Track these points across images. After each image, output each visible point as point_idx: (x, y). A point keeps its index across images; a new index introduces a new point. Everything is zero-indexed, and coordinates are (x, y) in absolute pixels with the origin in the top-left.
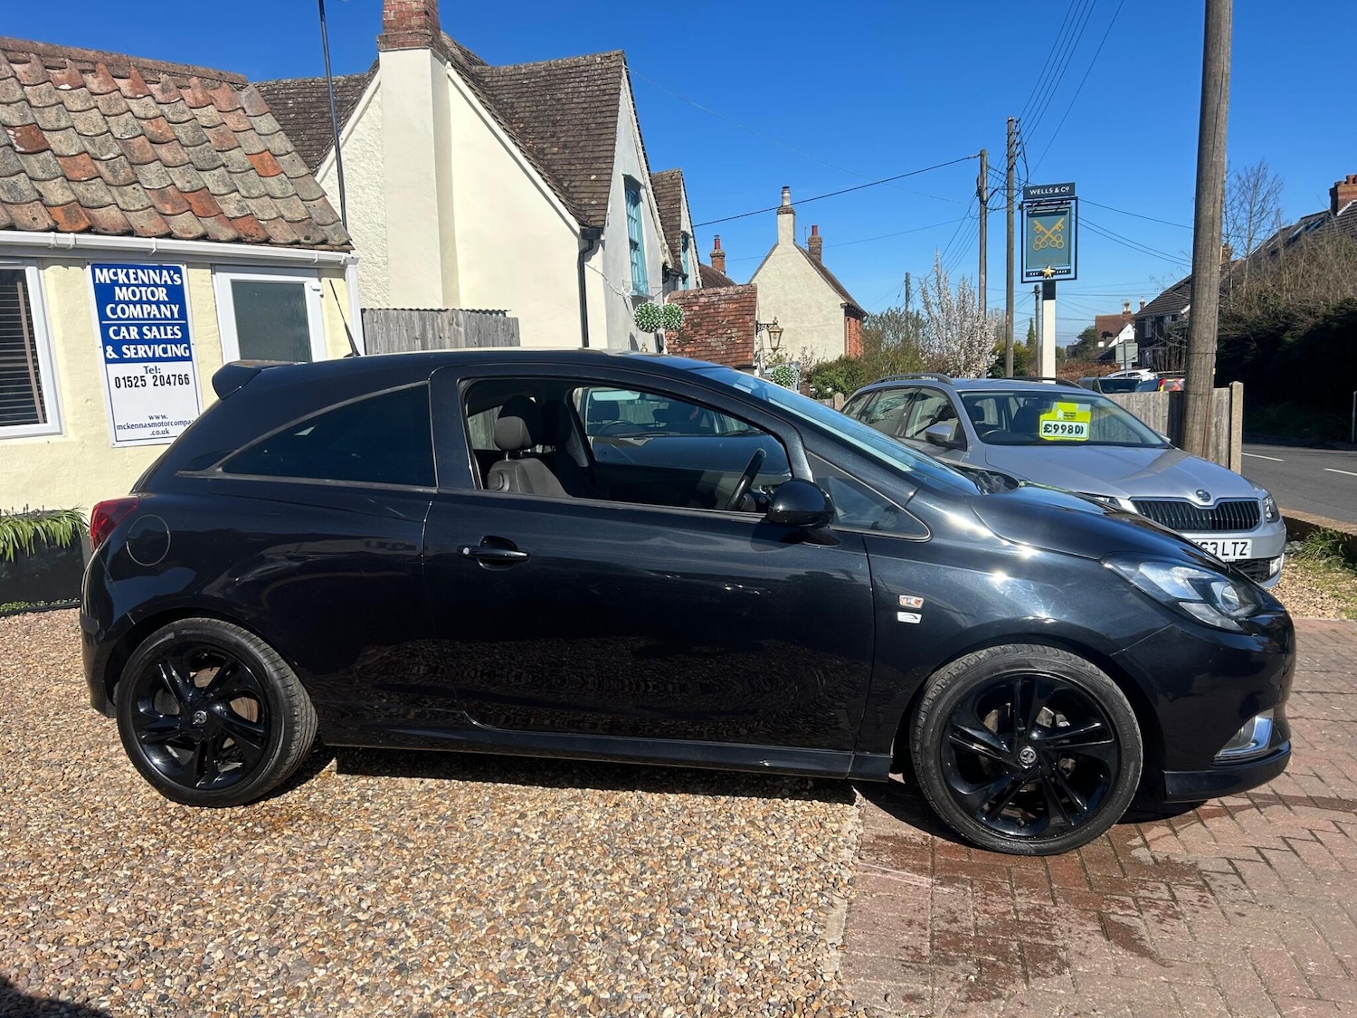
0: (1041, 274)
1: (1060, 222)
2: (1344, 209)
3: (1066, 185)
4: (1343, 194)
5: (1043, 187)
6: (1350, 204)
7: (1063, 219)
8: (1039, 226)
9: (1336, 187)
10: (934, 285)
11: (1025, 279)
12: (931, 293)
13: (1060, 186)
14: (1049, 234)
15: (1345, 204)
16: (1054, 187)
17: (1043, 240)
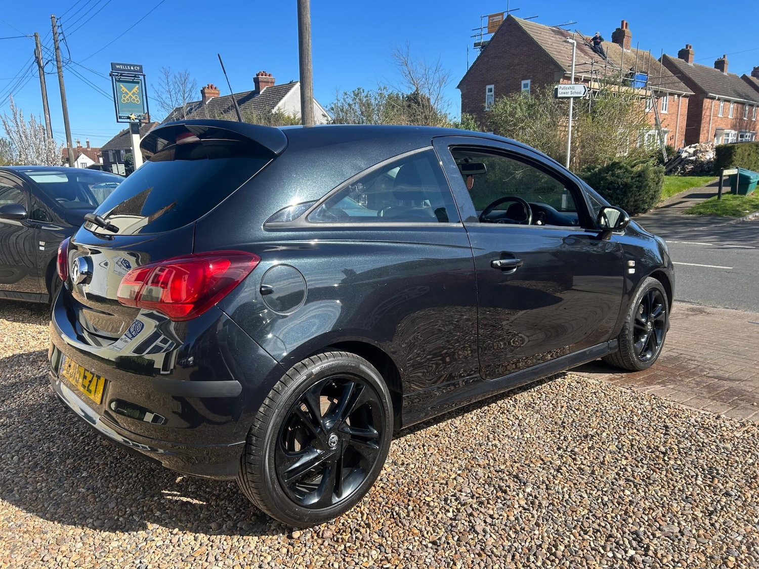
0: (129, 118)
1: (136, 88)
2: (209, 101)
3: (137, 66)
4: (207, 93)
5: (124, 65)
6: (211, 99)
7: (137, 86)
8: (124, 88)
9: (204, 89)
10: (12, 118)
11: (119, 120)
12: (10, 124)
13: (134, 66)
14: (130, 94)
15: (209, 99)
16: (130, 65)
17: (127, 97)
